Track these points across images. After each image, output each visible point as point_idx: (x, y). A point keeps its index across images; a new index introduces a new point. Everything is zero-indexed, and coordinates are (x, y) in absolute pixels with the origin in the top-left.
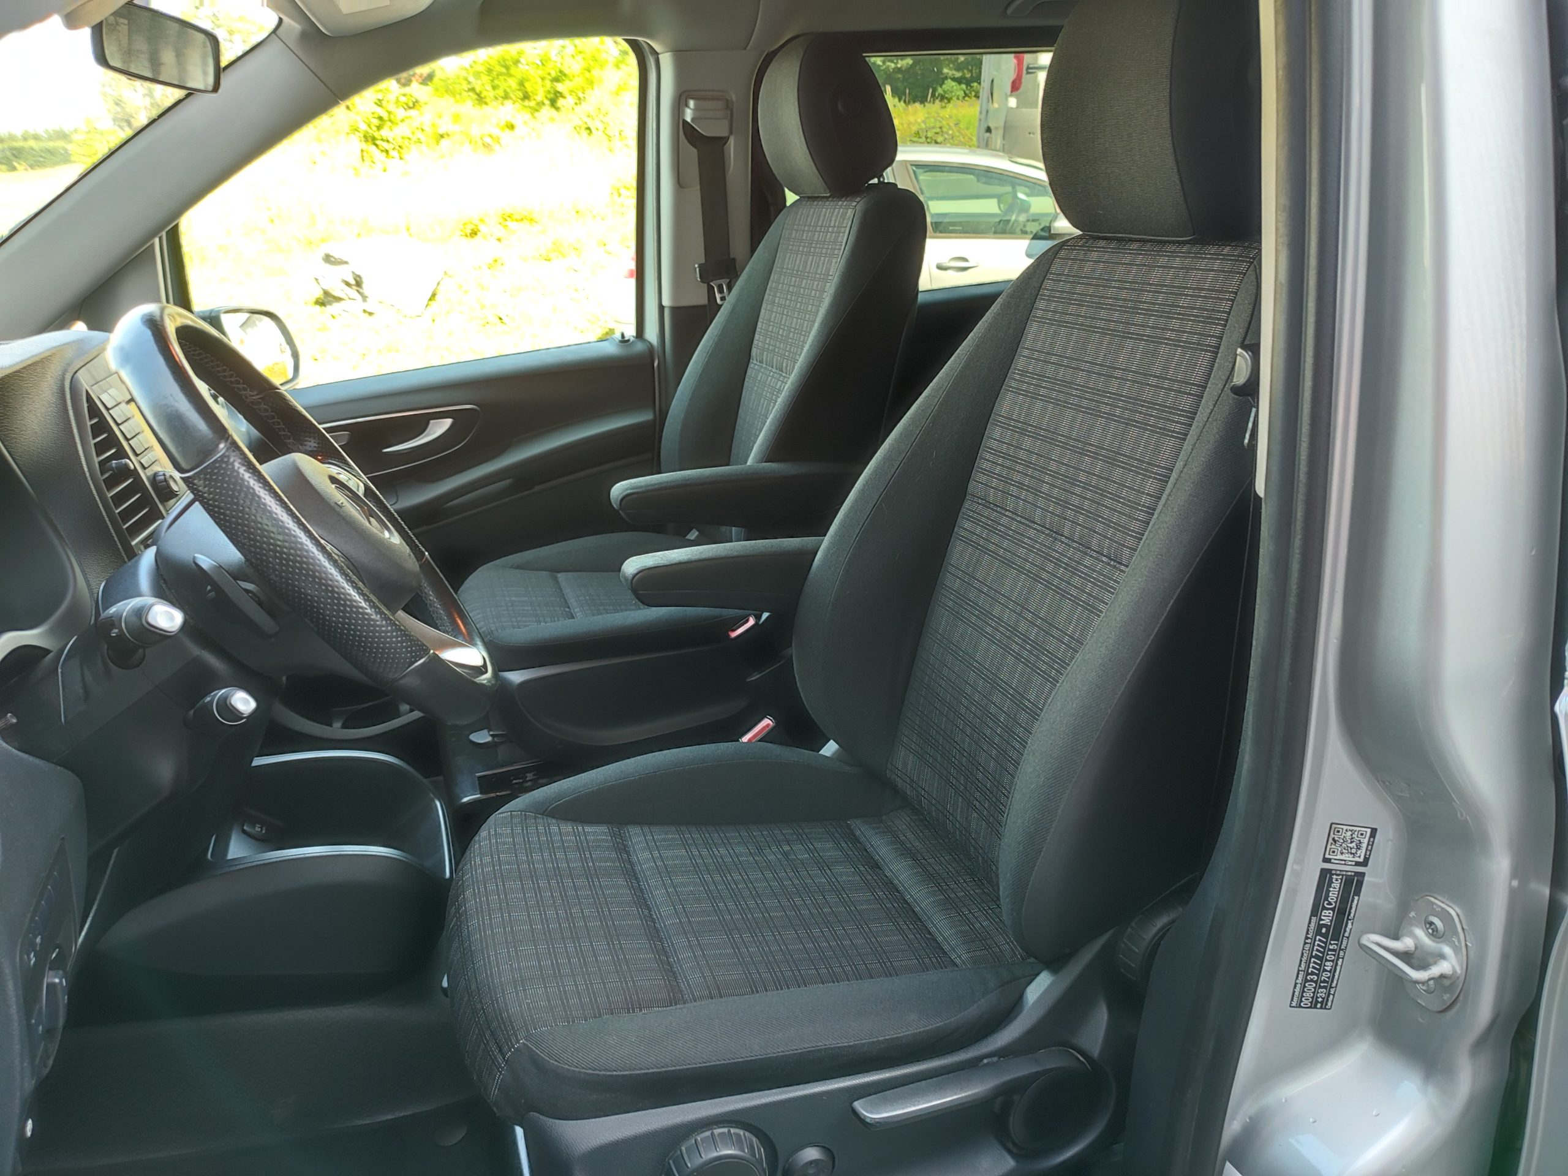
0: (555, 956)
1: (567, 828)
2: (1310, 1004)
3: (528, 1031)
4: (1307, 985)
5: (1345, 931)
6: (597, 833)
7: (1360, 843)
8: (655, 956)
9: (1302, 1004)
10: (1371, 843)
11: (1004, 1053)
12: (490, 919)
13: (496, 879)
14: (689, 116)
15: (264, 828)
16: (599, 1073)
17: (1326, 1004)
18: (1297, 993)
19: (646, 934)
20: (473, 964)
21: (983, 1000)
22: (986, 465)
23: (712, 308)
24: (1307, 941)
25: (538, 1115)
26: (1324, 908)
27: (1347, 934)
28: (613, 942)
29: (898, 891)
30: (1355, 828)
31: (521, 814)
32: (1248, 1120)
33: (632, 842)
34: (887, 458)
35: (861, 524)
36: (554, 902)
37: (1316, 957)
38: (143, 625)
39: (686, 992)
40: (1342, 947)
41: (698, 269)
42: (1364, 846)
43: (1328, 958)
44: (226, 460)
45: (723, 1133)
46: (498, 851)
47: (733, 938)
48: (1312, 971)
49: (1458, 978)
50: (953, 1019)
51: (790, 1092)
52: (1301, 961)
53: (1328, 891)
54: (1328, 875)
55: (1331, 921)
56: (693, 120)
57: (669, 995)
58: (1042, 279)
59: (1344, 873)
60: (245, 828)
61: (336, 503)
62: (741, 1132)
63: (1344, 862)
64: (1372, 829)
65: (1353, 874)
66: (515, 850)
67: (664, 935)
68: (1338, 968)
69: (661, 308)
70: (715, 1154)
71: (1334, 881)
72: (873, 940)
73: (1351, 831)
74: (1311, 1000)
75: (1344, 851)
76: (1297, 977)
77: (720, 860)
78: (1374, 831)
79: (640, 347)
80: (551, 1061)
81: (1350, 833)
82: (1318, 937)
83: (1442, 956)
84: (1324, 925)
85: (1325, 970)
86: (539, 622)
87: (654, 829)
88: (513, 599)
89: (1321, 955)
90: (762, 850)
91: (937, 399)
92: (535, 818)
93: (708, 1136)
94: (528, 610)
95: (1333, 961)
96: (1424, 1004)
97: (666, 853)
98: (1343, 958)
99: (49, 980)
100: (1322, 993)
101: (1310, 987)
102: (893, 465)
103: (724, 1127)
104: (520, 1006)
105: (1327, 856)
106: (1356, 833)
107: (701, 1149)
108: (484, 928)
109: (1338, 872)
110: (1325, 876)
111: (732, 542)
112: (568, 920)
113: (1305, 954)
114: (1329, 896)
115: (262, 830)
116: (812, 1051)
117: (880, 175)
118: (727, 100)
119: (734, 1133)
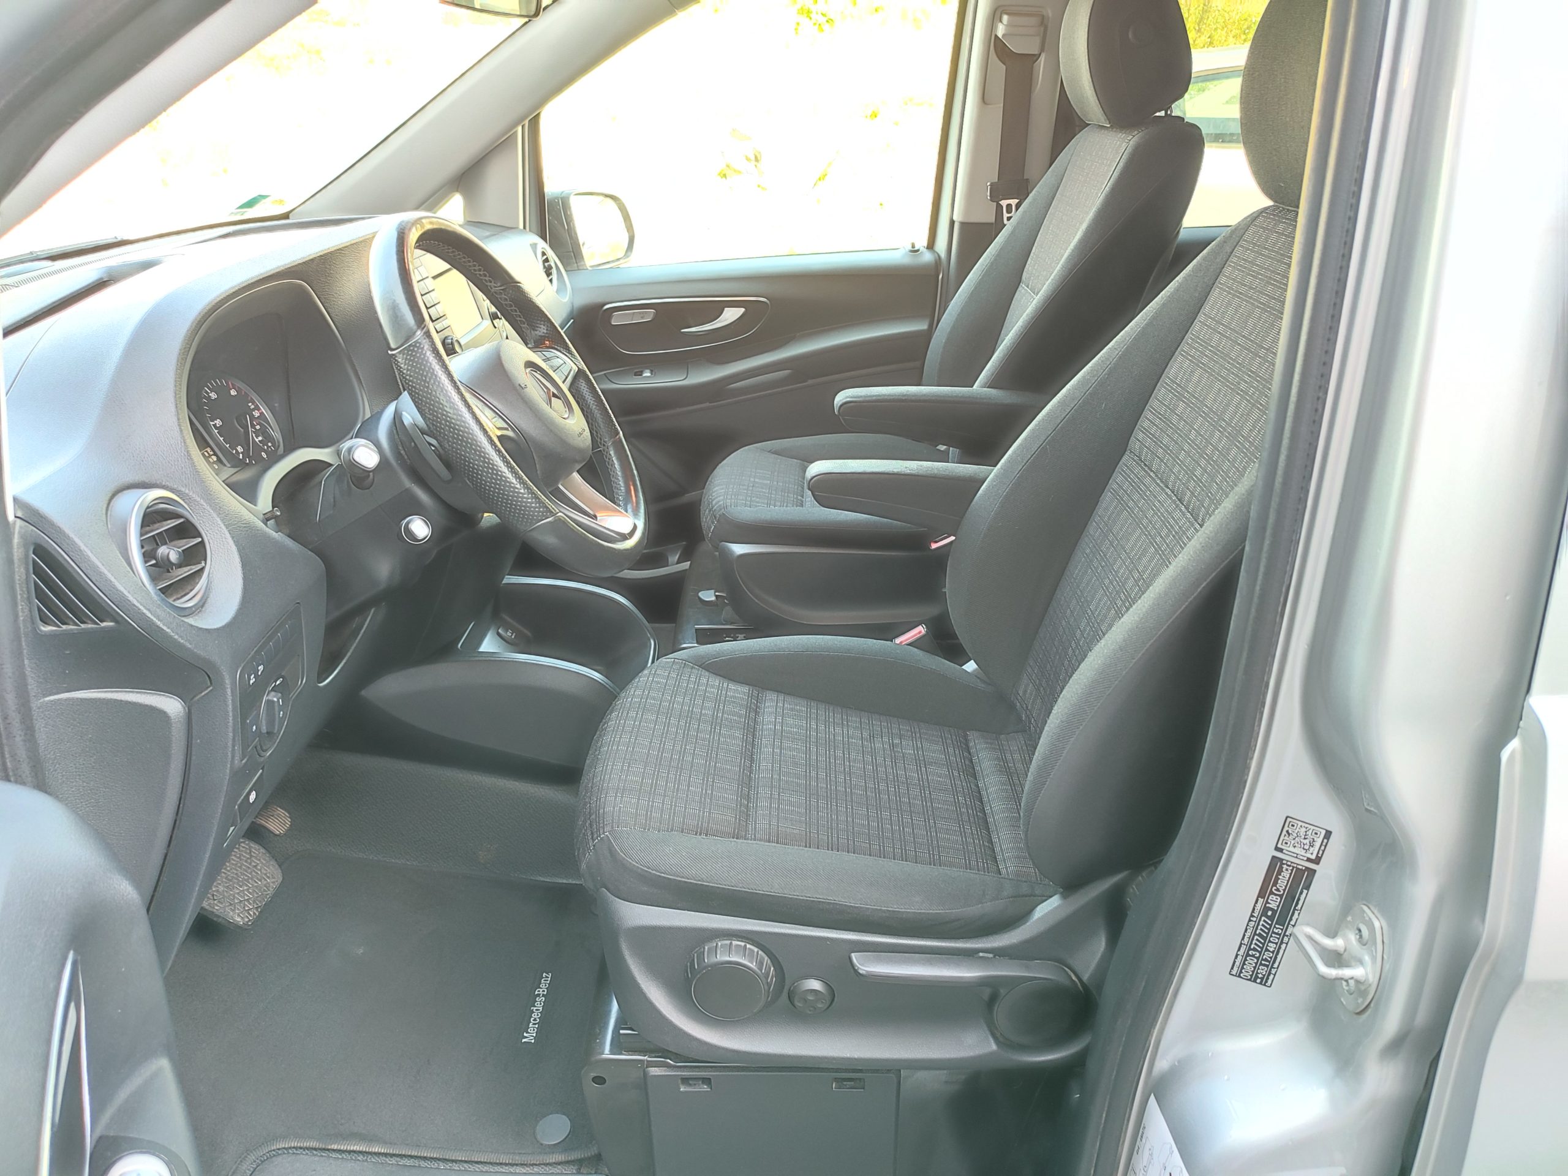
0: (657, 778)
1: (716, 681)
2: (1249, 977)
3: (612, 828)
4: (1248, 958)
5: (1291, 919)
6: (738, 691)
7: (1314, 841)
8: (737, 799)
9: (1242, 975)
10: (1324, 844)
11: (1000, 953)
12: (620, 738)
13: (638, 708)
14: (1000, 30)
15: (514, 634)
16: (651, 871)
17: (1266, 982)
18: (1237, 963)
19: (739, 781)
20: (595, 768)
21: (989, 904)
22: (1146, 424)
23: (999, 225)
24: (1252, 919)
25: (606, 891)
26: (1271, 893)
27: (1292, 923)
28: (708, 779)
29: (982, 802)
30: (1310, 827)
31: (682, 663)
32: (1176, 1063)
33: (765, 705)
34: (1062, 403)
35: (1025, 462)
36: (676, 737)
37: (1260, 935)
38: (350, 460)
39: (750, 833)
40: (1287, 934)
41: (989, 187)
42: (1317, 844)
43: (1271, 939)
44: (418, 345)
45: (740, 946)
46: (650, 688)
47: (810, 801)
48: (1254, 948)
49: (1370, 985)
50: (954, 911)
51: (800, 929)
52: (1244, 935)
53: (1277, 879)
54: (1279, 864)
55: (1278, 906)
56: (1004, 35)
57: (734, 830)
58: (1235, 244)
59: (1295, 865)
60: (500, 631)
61: (520, 385)
62: (756, 950)
63: (1296, 854)
64: (1327, 831)
65: (1304, 868)
66: (664, 690)
67: (755, 785)
68: (1281, 952)
69: (952, 223)
70: (728, 959)
71: (1284, 870)
72: (934, 834)
73: (1306, 828)
74: (1251, 973)
75: (1296, 844)
76: (1239, 950)
77: (832, 737)
78: (1328, 834)
79: (927, 257)
80: (621, 854)
81: (1304, 829)
82: (1263, 918)
83: (1361, 962)
84: (1272, 909)
85: (1267, 950)
86: (769, 505)
87: (789, 698)
88: (757, 480)
89: (1265, 935)
90: (874, 737)
91: (1117, 352)
92: (692, 668)
93: (726, 944)
94: (765, 493)
95: (1276, 944)
96: (1344, 1003)
97: (790, 721)
98: (1287, 944)
99: (270, 698)
100: (1262, 970)
101: (1251, 962)
102: (1065, 410)
103: (742, 941)
104: (614, 808)
105: (1279, 846)
106: (1311, 831)
107: (719, 952)
108: (613, 743)
109: (1289, 863)
110: (1275, 865)
111: (948, 462)
112: (680, 754)
113: (1249, 930)
114: (1277, 883)
115: (512, 635)
116: (823, 902)
117: (1168, 108)
118: (1043, 16)
119: (749, 948)
